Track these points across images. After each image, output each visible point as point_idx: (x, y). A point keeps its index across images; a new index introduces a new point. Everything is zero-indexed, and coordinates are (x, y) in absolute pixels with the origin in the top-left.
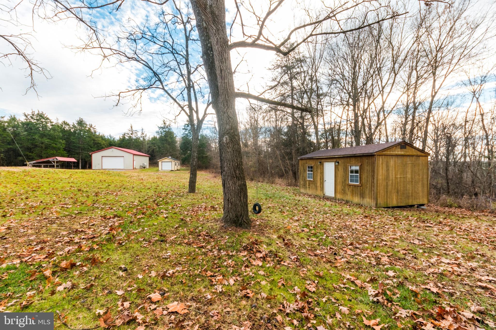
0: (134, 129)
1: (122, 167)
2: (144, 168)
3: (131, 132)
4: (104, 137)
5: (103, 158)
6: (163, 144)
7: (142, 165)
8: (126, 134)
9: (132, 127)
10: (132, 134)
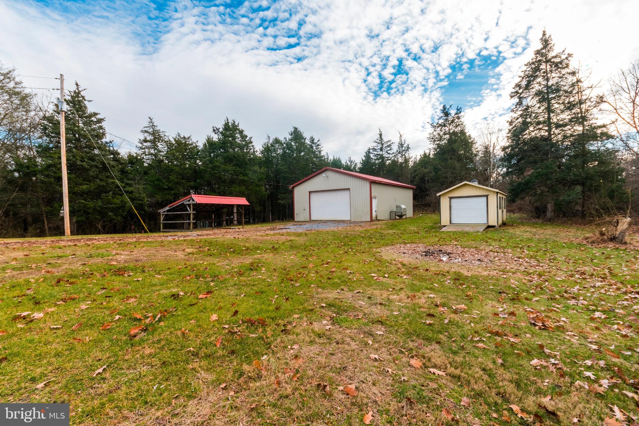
0: (385, 139)
1: (347, 218)
2: (401, 216)
3: (380, 146)
4: (340, 161)
5: (313, 195)
6: (446, 160)
7: (395, 209)
8: (371, 151)
9: (381, 135)
10: (381, 149)
